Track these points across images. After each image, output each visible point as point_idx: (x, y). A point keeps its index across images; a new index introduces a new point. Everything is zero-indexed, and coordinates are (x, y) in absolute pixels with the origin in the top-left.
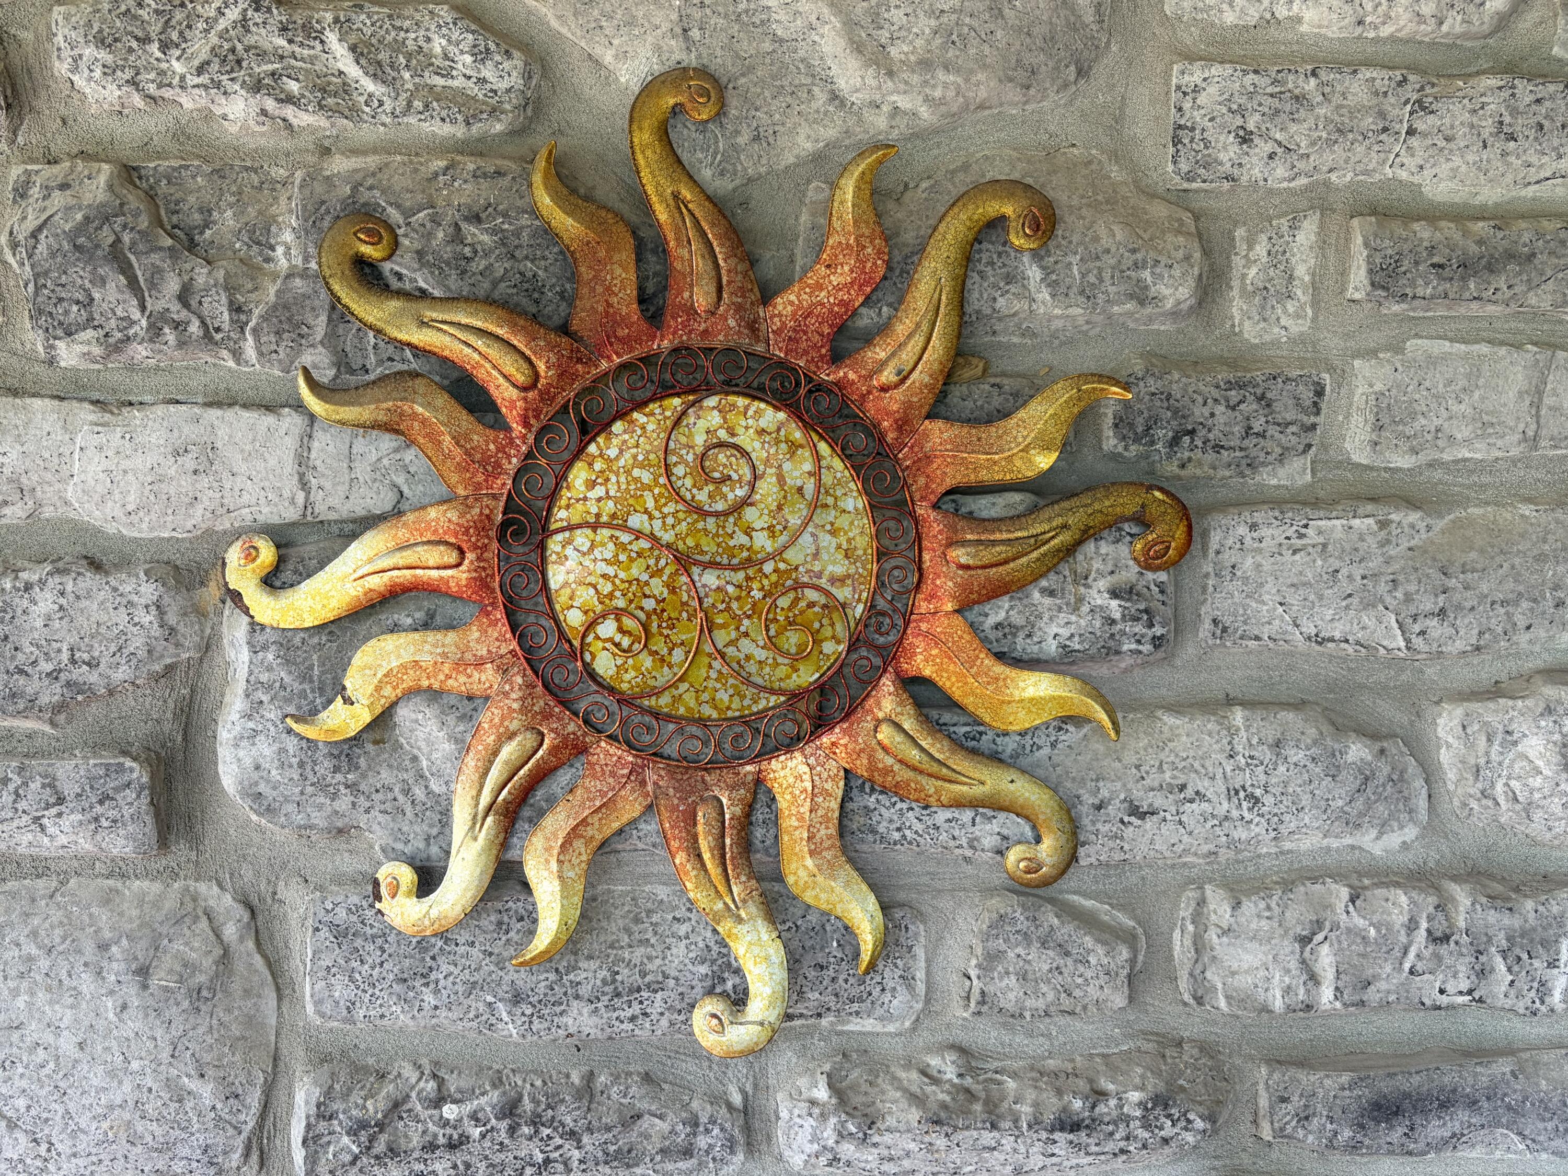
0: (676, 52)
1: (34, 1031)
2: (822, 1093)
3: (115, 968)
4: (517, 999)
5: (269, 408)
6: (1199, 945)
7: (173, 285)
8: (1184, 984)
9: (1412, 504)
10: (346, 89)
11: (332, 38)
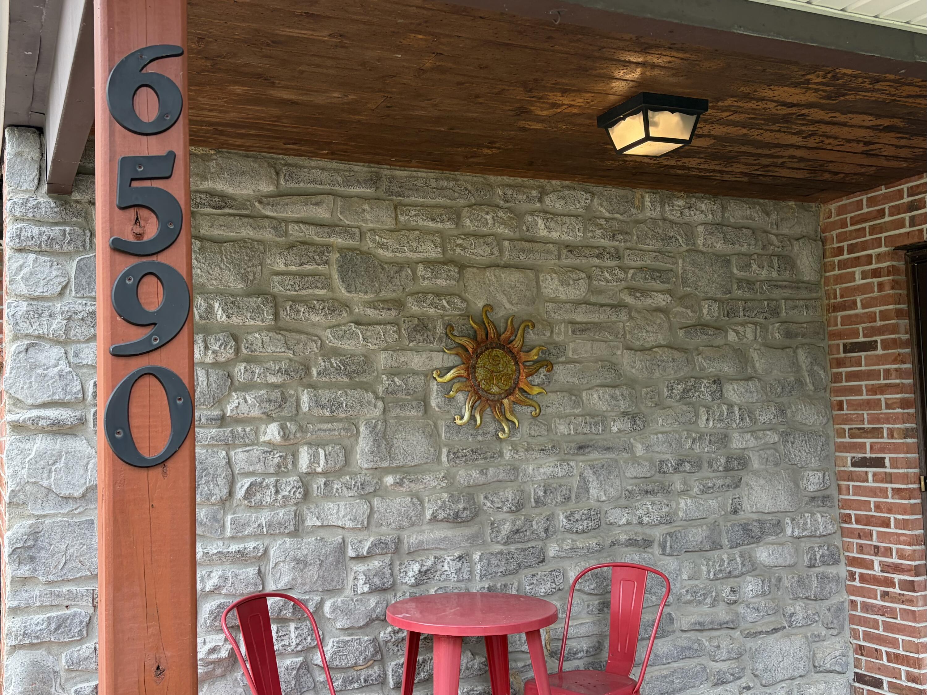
0: (486, 302)
1: (411, 441)
2: (510, 448)
3: (421, 432)
4: (472, 435)
5: (439, 352)
6: (556, 426)
7: (426, 335)
8: (554, 432)
9: (578, 363)
10: (445, 307)
11: (444, 301)
